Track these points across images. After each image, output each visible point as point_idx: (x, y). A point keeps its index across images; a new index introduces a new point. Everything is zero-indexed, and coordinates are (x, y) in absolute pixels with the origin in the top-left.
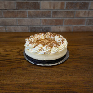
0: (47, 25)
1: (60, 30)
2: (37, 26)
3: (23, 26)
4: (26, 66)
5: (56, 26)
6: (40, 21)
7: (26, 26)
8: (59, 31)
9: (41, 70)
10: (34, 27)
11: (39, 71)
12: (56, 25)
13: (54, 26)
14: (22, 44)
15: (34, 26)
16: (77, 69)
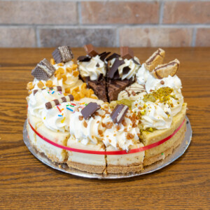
0: (103, 25)
1: (149, 42)
2: (65, 27)
3: (15, 27)
4: (12, 171)
5: (134, 28)
6: (77, 10)
7: (27, 27)
8: (145, 45)
9: (68, 185)
10: (57, 31)
11: (58, 188)
12: (134, 24)
13: (127, 27)
14: (6, 92)
15: (56, 27)
16: (195, 182)
